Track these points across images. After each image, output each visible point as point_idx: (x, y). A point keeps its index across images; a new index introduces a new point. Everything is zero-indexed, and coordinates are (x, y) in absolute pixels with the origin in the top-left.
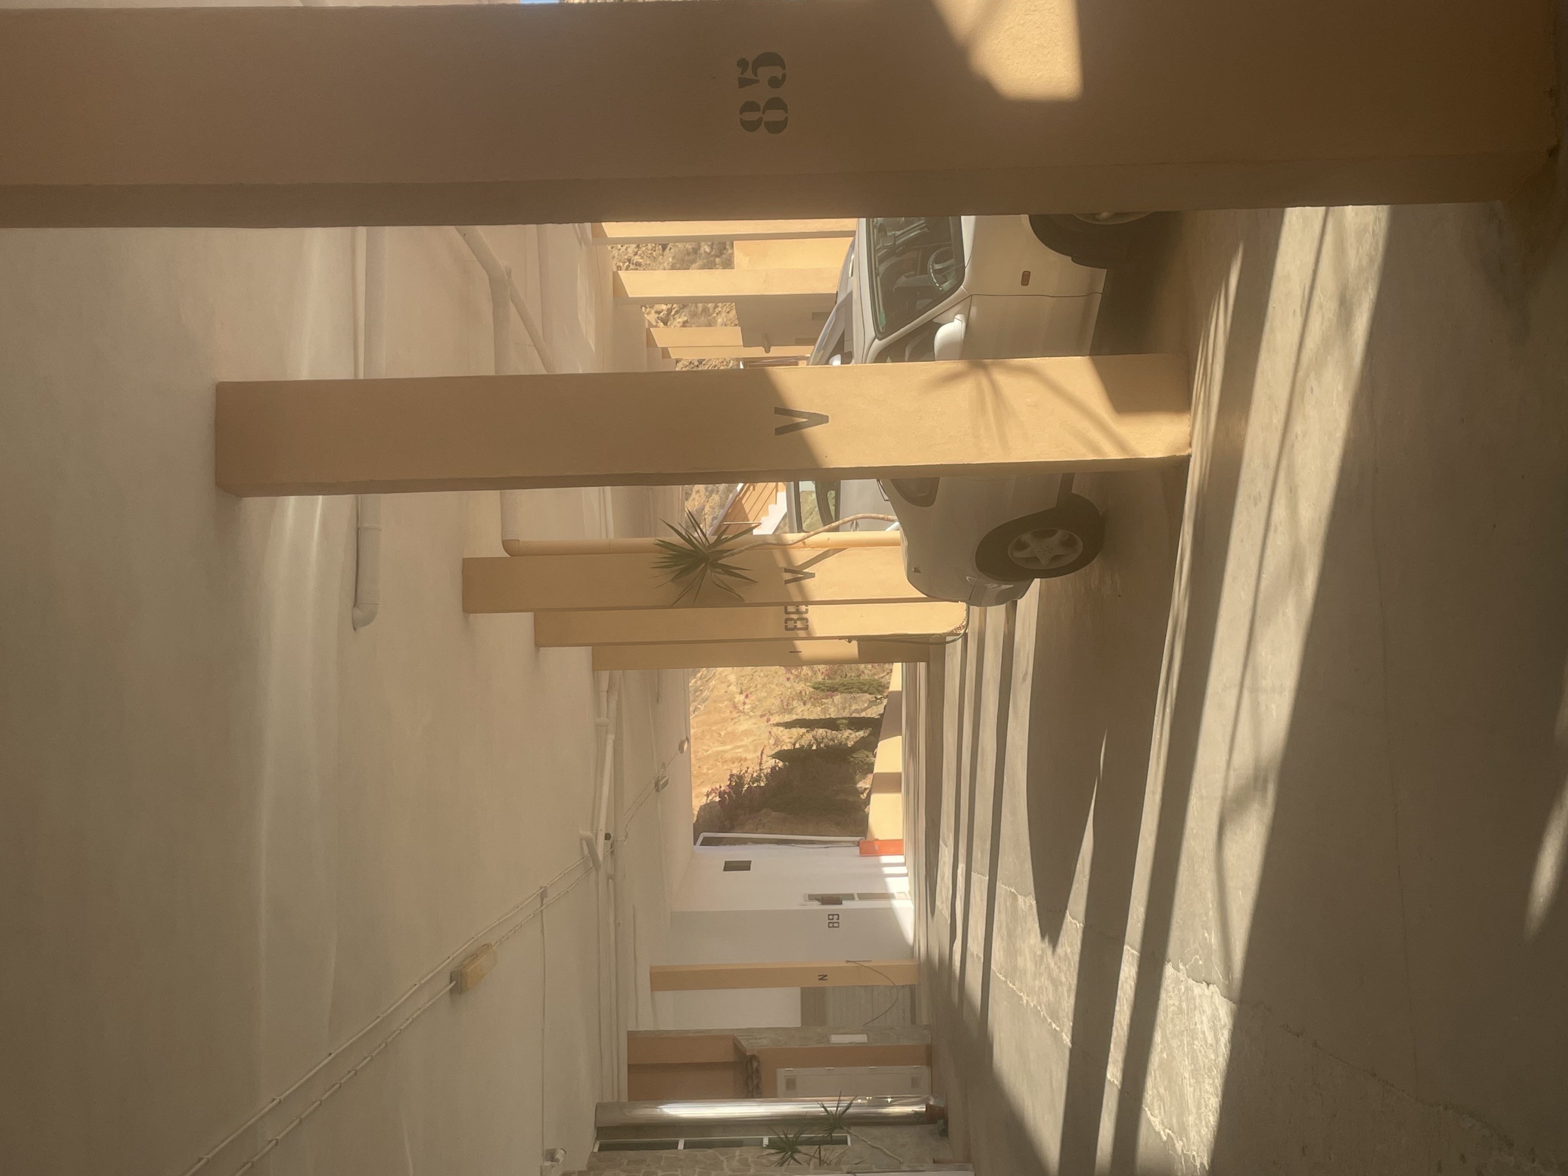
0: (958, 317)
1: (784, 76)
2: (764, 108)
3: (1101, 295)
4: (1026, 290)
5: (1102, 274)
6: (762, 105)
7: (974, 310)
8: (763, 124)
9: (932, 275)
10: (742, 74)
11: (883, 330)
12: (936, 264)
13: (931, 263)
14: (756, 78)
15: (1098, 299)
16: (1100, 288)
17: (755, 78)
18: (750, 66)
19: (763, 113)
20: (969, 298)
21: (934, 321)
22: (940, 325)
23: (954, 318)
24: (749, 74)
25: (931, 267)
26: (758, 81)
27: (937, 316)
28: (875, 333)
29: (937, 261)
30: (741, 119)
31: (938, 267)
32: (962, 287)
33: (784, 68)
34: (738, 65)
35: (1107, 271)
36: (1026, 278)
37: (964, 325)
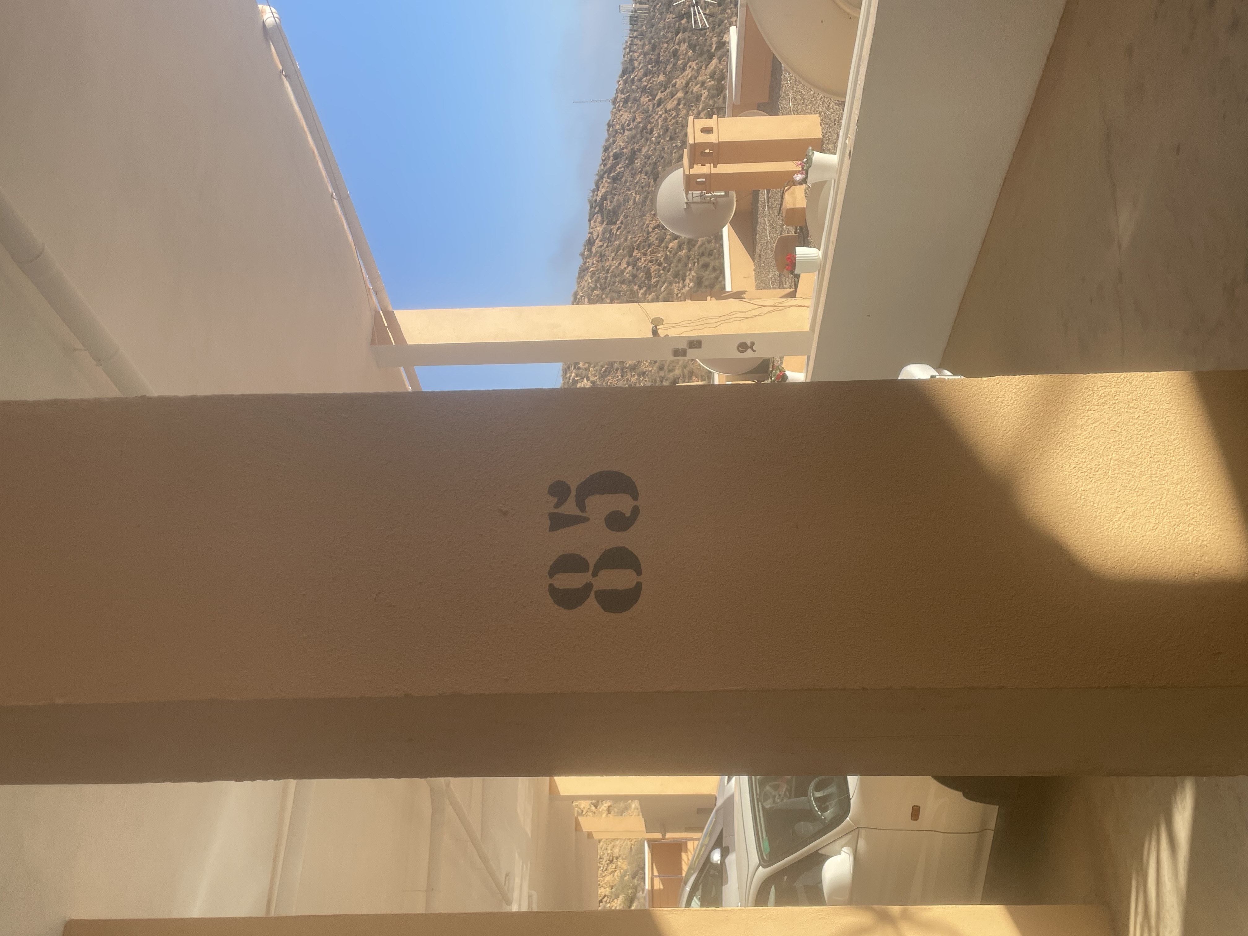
0: (845, 849)
1: (636, 511)
2: (595, 565)
3: (993, 832)
4: (914, 824)
5: (993, 810)
6: (592, 562)
7: (862, 844)
8: (593, 595)
9: (814, 803)
10: (557, 506)
11: (767, 858)
12: (816, 791)
13: (812, 790)
14: (584, 515)
15: (990, 835)
16: (992, 825)
17: (581, 514)
18: (573, 493)
19: (595, 574)
20: (856, 830)
21: (820, 852)
22: (824, 858)
23: (841, 850)
24: (570, 508)
25: (811, 794)
26: (587, 519)
27: (823, 847)
28: (759, 860)
29: (818, 788)
30: (551, 586)
31: (818, 795)
32: (848, 818)
33: (635, 498)
34: (549, 492)
35: (999, 807)
36: (916, 813)
37: (852, 858)
